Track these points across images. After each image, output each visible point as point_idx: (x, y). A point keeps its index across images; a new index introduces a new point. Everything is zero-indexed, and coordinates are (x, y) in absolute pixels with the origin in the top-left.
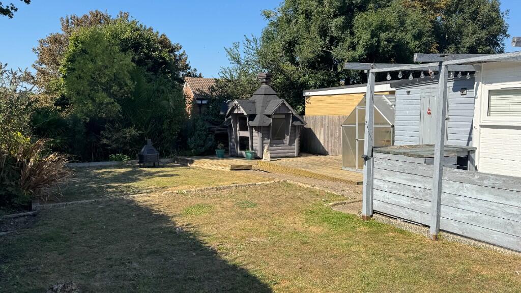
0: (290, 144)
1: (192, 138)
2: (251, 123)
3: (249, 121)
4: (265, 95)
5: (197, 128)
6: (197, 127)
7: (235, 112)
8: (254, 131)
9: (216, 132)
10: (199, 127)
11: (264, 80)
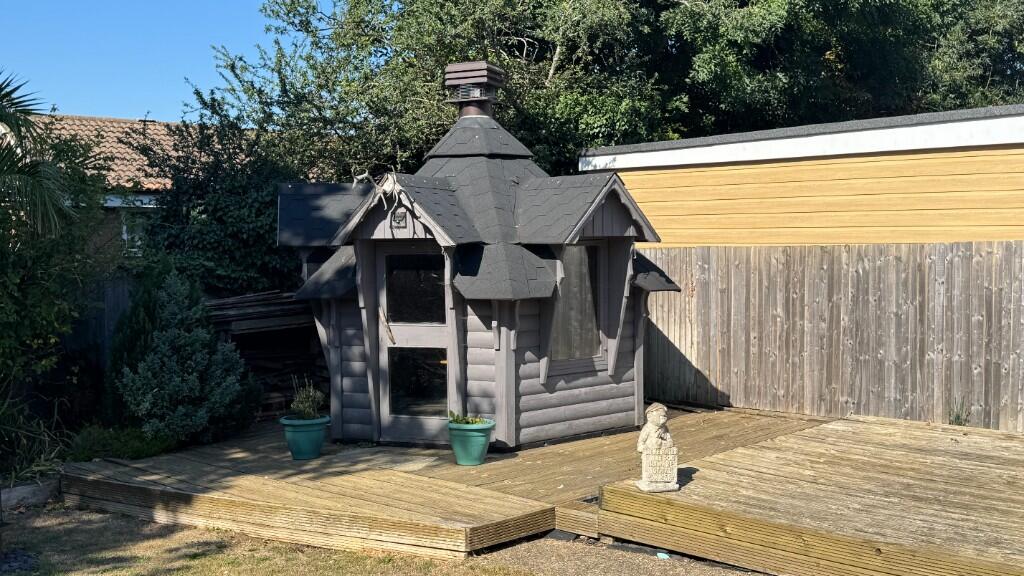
0: (618, 376)
1: (141, 366)
2: (469, 286)
3: (453, 276)
4: (492, 156)
5: (166, 314)
6: (163, 306)
7: (382, 232)
8: (473, 319)
9: (237, 327)
10: (172, 308)
11: (476, 94)
